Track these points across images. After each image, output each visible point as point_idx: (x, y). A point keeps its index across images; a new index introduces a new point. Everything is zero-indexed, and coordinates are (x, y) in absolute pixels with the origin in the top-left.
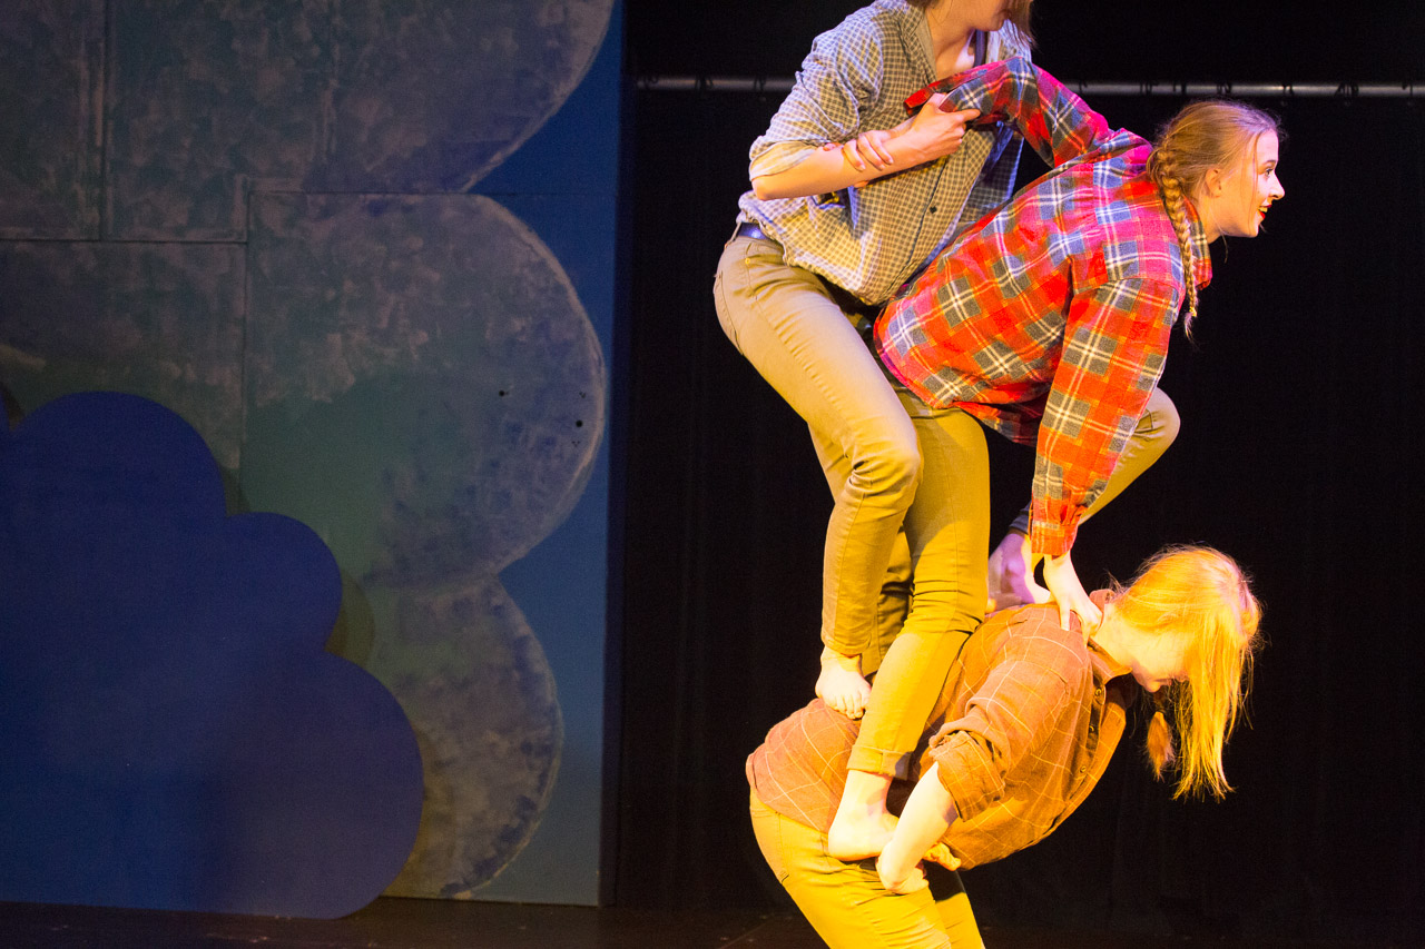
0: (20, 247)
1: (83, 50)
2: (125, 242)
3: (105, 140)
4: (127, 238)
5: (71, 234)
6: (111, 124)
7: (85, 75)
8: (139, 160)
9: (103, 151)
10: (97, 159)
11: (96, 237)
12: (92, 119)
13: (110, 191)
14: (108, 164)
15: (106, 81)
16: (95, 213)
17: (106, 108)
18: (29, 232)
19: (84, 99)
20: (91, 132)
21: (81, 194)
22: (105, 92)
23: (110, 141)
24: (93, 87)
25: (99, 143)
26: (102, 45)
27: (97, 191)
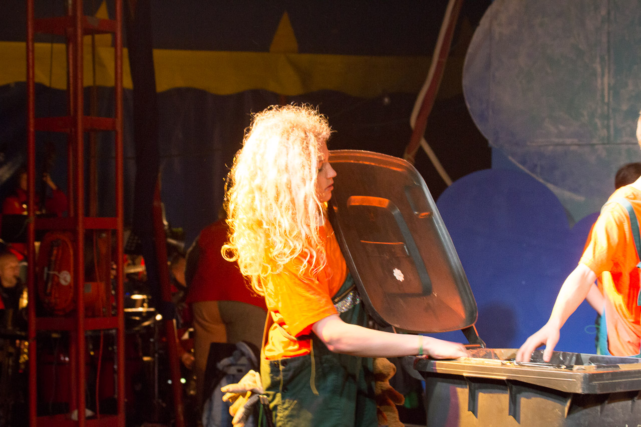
0: (573, 148)
1: (598, 60)
2: (619, 144)
3: (609, 99)
4: (619, 142)
5: (594, 141)
6: (611, 92)
7: (599, 70)
8: (625, 107)
9: (608, 104)
10: (606, 108)
11: (606, 142)
12: (603, 90)
13: (612, 122)
14: (611, 111)
15: (609, 73)
16: (605, 131)
17: (609, 84)
18: (576, 141)
19: (599, 81)
20: (603, 96)
21: (599, 124)
22: (609, 77)
23: (611, 99)
24: (603, 75)
25: (606, 100)
26: (606, 57)
27: (606, 122)
